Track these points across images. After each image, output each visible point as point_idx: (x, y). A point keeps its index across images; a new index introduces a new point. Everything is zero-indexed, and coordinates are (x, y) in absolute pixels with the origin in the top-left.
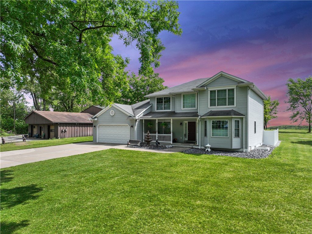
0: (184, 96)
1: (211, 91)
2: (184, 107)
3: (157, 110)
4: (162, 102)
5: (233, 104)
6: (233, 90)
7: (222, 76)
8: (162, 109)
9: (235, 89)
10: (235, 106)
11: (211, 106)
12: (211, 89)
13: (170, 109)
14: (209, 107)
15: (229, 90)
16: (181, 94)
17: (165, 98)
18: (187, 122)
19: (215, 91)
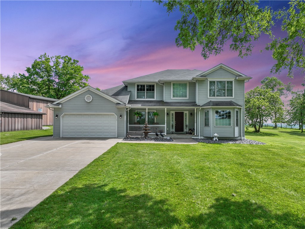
1: (211, 82)
2: (174, 96)
3: (137, 98)
4: (144, 90)
5: (232, 96)
6: (231, 82)
7: (221, 68)
8: (144, 98)
9: (233, 82)
10: (233, 97)
11: (210, 96)
12: (210, 79)
13: (154, 98)
14: (208, 97)
15: (228, 82)
16: (171, 83)
17: (147, 85)
18: (174, 112)
19: (214, 82)
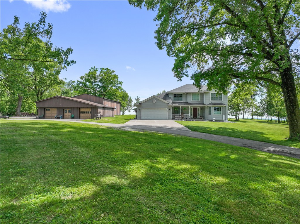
0: (193, 94)
2: (193, 100)
3: (174, 100)
4: (177, 96)
8: (177, 100)
10: (222, 101)
11: (211, 100)
12: (211, 92)
13: (182, 100)
16: (191, 93)
17: (179, 94)
18: (192, 108)
